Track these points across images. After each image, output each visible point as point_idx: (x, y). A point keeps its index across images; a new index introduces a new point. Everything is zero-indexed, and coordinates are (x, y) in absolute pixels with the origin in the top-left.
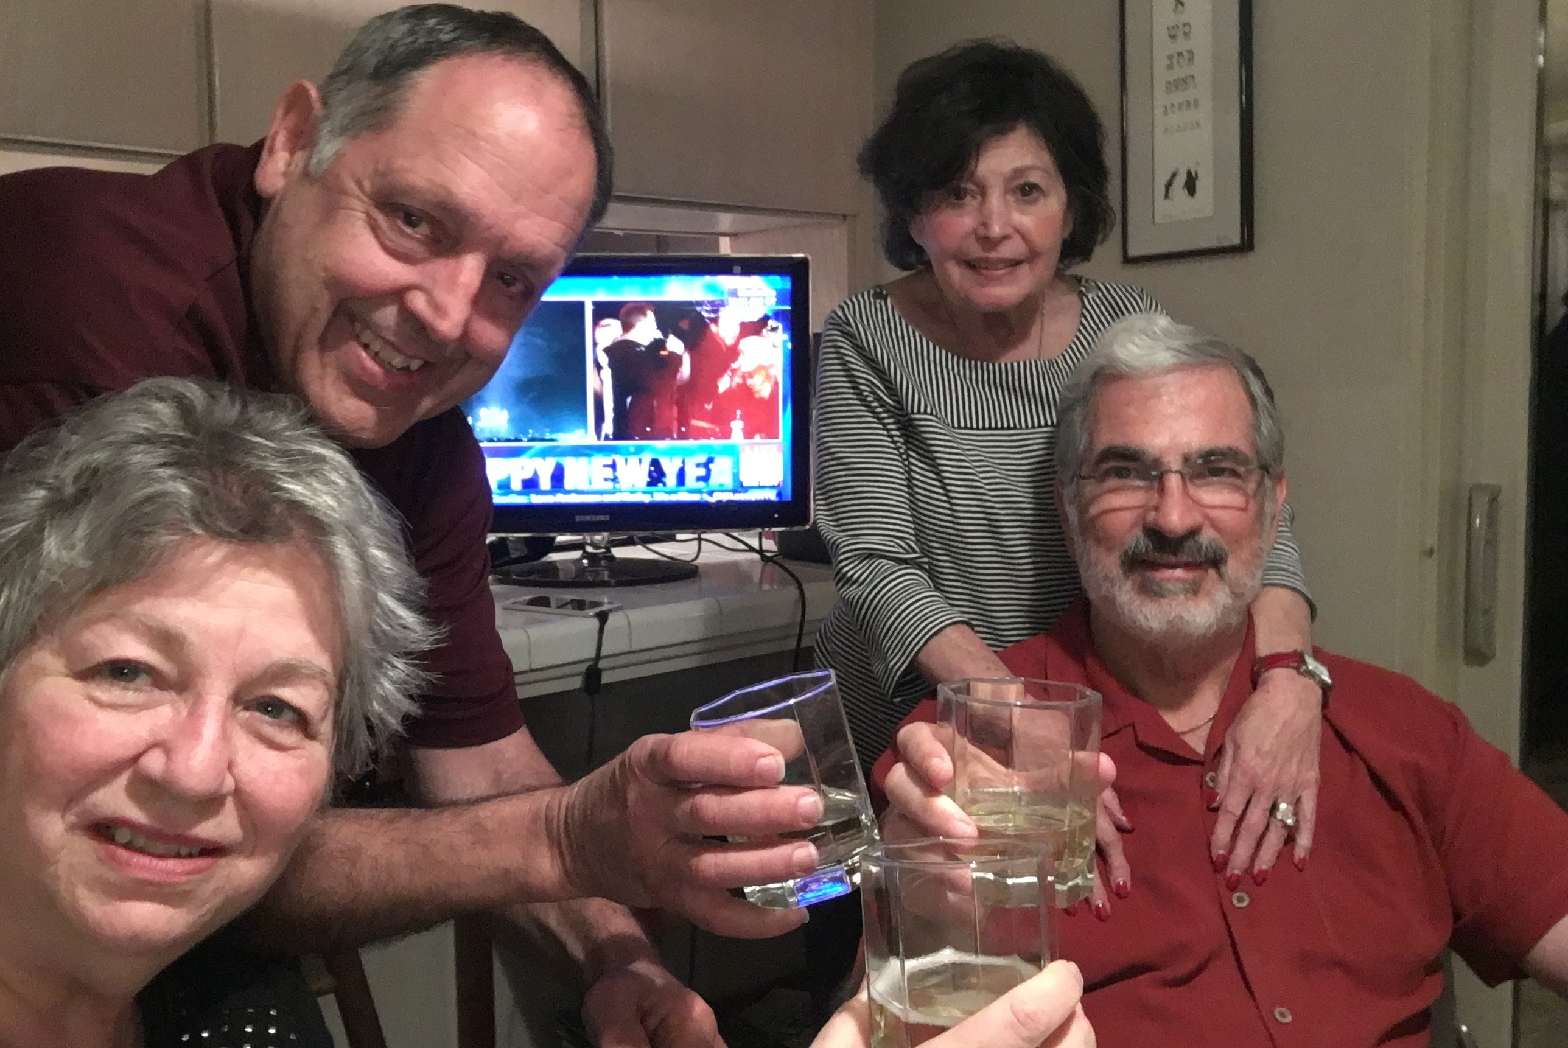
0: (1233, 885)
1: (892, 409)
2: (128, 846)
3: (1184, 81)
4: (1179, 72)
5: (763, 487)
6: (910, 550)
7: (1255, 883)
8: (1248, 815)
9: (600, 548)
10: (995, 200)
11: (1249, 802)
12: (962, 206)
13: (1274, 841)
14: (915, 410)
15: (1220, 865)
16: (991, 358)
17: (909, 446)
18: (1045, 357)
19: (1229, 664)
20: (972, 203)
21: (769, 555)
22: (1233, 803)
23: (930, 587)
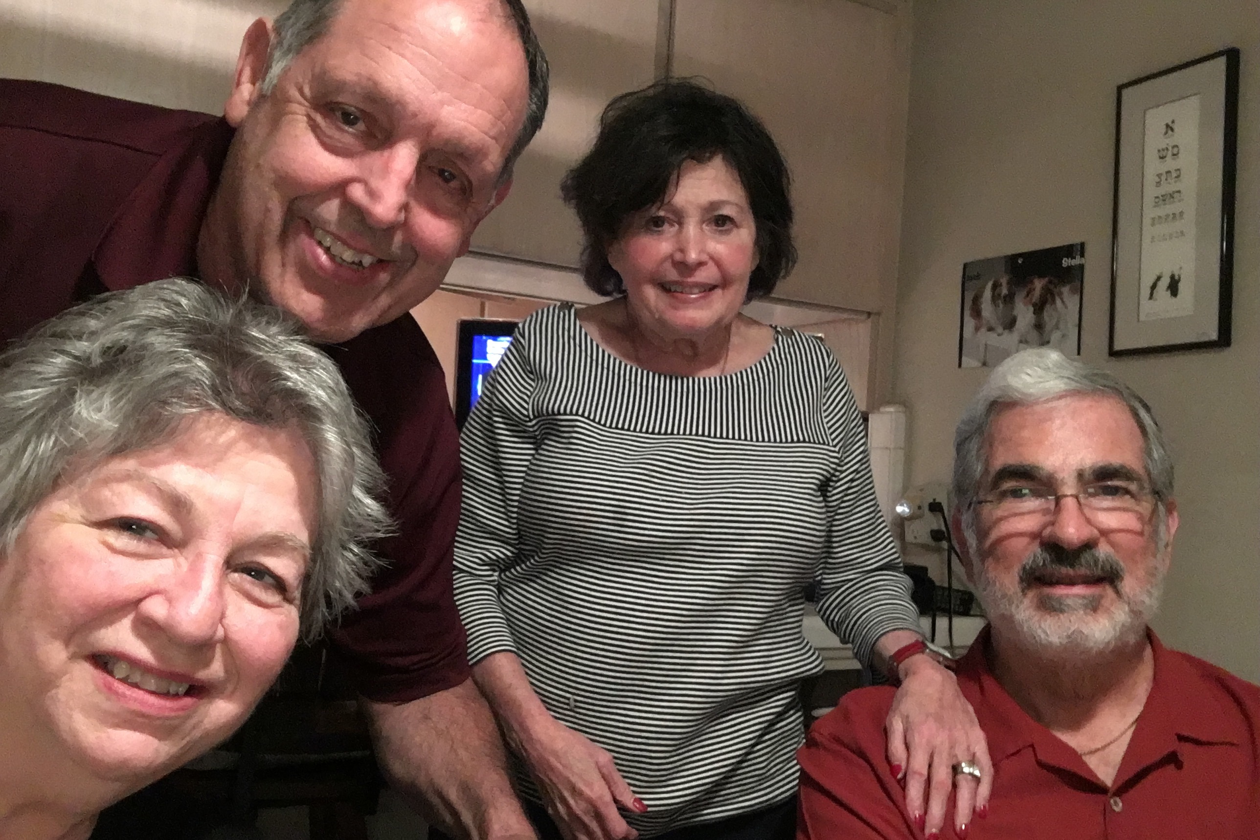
3: (1171, 196)
4: (1167, 188)
10: (692, 228)
20: (670, 231)
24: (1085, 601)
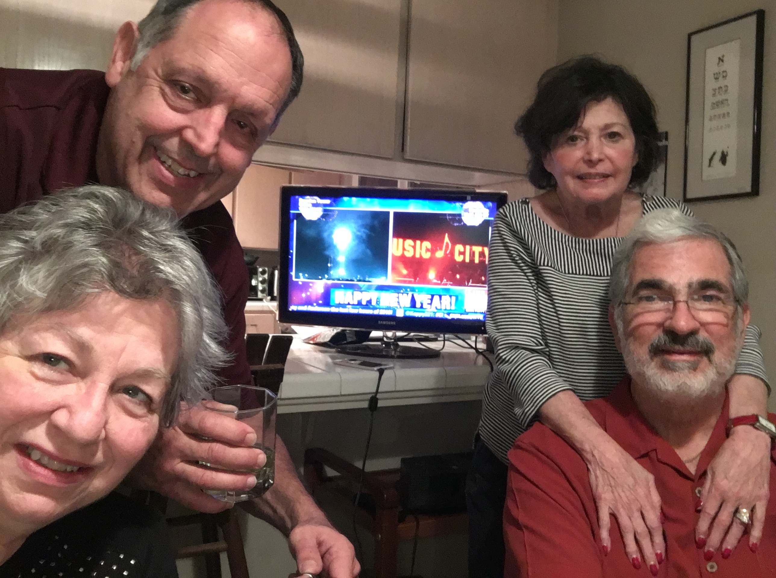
0: (709, 557)
1: (530, 264)
2: (38, 463)
3: (722, 102)
4: (719, 98)
5: (477, 313)
6: (539, 344)
7: (723, 557)
8: (719, 515)
9: (391, 339)
10: (594, 139)
11: (720, 507)
12: (575, 145)
13: (736, 532)
14: (542, 264)
15: (701, 544)
16: (589, 235)
17: (539, 285)
18: (620, 236)
19: (713, 421)
20: (580, 144)
21: (480, 351)
22: (710, 508)
23: (550, 367)
24: (690, 365)
